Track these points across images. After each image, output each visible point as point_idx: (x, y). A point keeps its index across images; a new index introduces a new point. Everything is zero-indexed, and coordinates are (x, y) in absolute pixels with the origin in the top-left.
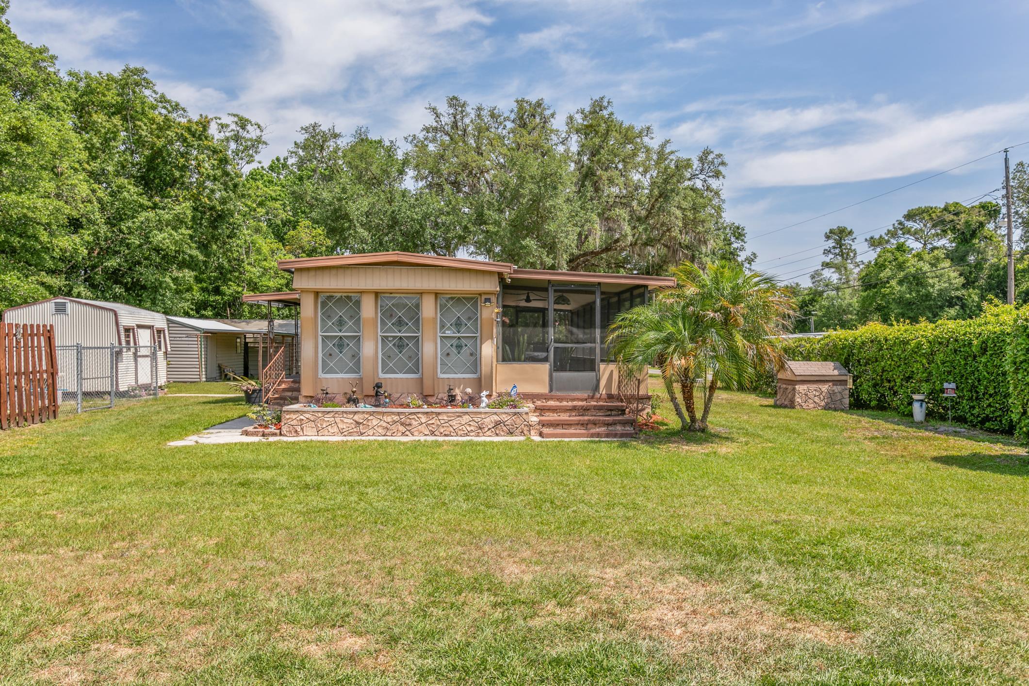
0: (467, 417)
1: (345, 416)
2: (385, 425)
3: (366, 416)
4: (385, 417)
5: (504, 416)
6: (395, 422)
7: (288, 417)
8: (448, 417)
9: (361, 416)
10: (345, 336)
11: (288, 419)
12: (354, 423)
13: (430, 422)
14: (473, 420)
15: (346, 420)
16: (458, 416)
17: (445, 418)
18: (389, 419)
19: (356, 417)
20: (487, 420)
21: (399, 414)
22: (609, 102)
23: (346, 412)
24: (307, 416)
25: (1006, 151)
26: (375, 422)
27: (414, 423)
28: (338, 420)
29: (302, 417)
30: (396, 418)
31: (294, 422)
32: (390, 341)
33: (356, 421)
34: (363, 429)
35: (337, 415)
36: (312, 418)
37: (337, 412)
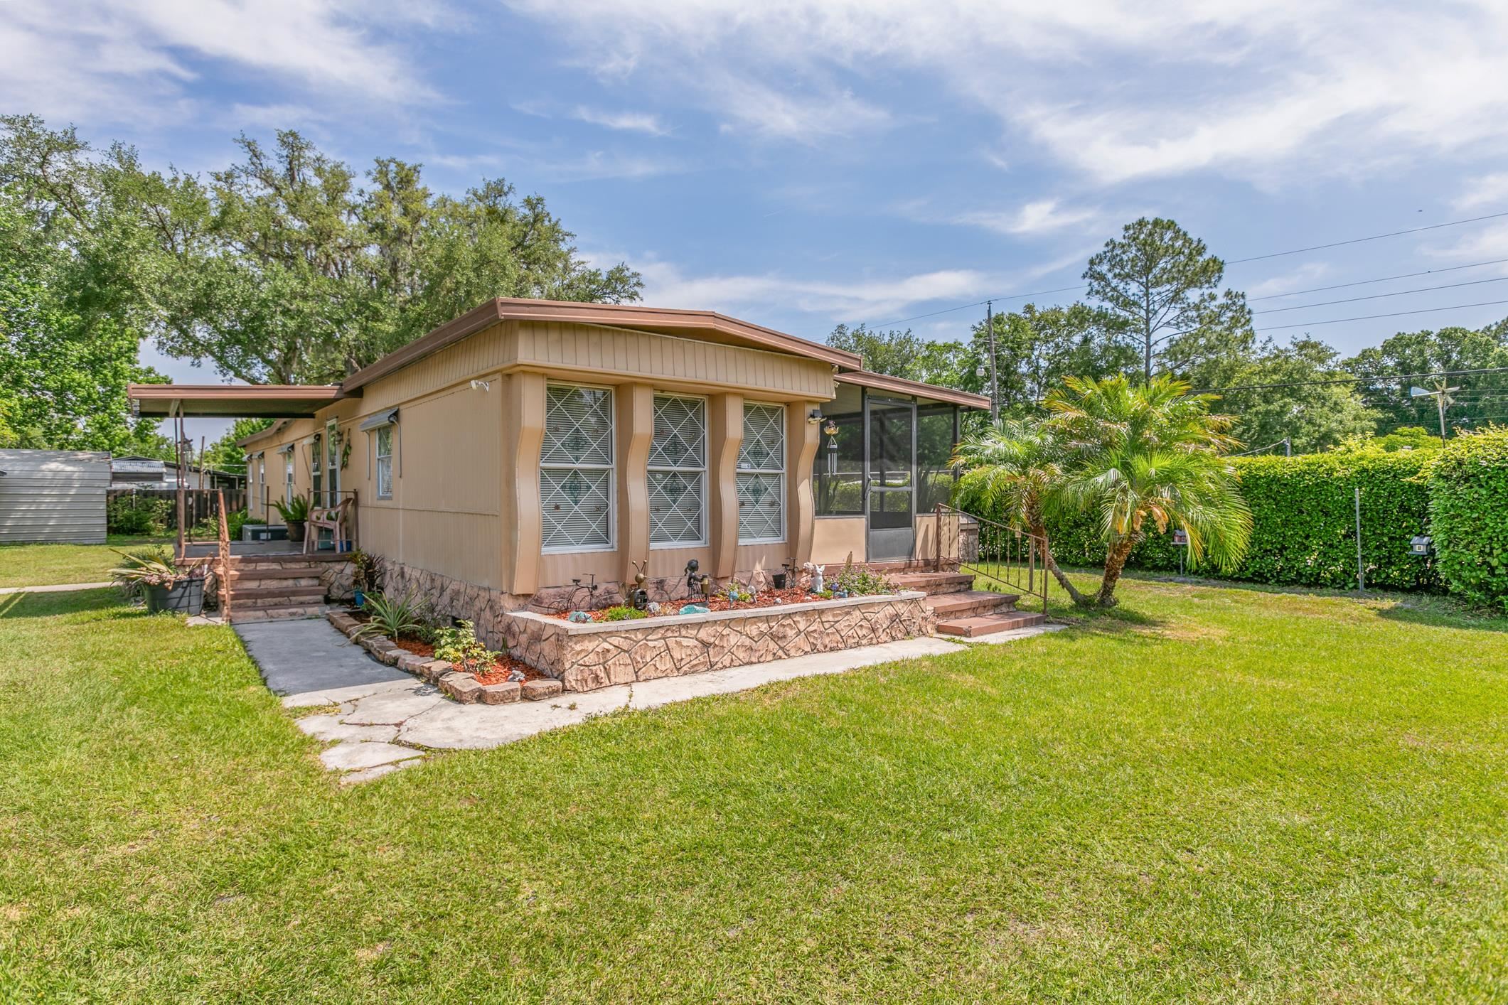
0: (857, 613)
1: (684, 632)
2: (748, 642)
3: (720, 629)
4: (747, 628)
5: (900, 606)
6: (762, 634)
7: (578, 648)
8: (834, 616)
9: (711, 630)
10: (582, 470)
11: (578, 653)
12: (700, 645)
13: (811, 629)
14: (865, 618)
15: (685, 642)
16: (848, 613)
17: (831, 619)
18: (753, 630)
19: (703, 634)
20: (881, 615)
21: (767, 619)
22: (510, 188)
23: (686, 626)
24: (615, 640)
25: (989, 303)
26: (733, 639)
27: (791, 633)
28: (671, 643)
29: (606, 646)
30: (764, 627)
31: (591, 659)
32: (659, 482)
33: (702, 642)
34: (714, 657)
35: (669, 634)
36: (625, 645)
37: (669, 628)
